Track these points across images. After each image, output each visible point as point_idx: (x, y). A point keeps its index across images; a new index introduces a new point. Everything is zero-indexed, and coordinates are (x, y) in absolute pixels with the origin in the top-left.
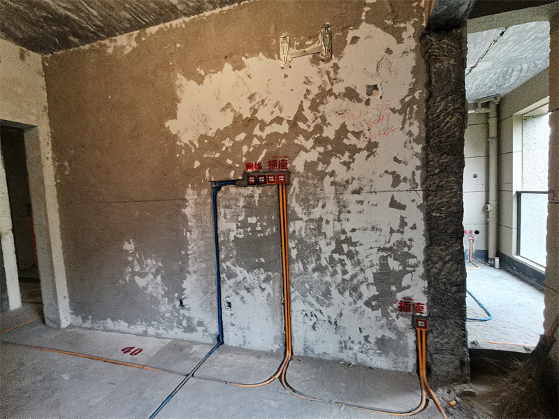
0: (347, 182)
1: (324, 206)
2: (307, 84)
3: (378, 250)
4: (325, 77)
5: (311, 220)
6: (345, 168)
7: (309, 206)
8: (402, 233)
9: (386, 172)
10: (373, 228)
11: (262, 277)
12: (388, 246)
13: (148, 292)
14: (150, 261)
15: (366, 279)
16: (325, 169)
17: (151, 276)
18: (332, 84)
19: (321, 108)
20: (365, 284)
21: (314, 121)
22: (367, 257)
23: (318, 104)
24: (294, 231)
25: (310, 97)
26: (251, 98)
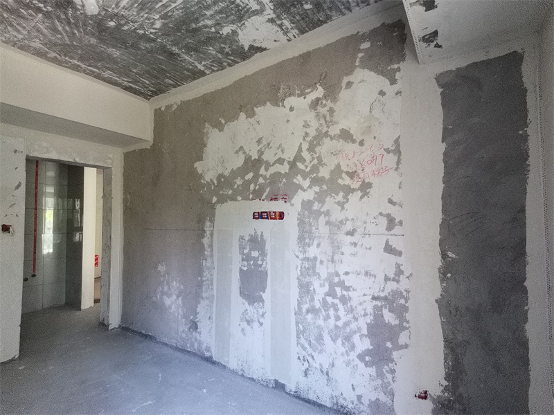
0: (341, 222)
1: (318, 245)
2: (306, 127)
3: (372, 299)
4: (322, 121)
5: (307, 259)
6: (340, 208)
7: (305, 244)
8: (398, 282)
9: (381, 214)
10: (367, 274)
11: (261, 311)
12: (382, 295)
13: (172, 311)
14: (175, 283)
15: (359, 329)
16: (320, 208)
17: (174, 297)
18: (328, 127)
19: (318, 149)
20: (358, 335)
21: (311, 162)
22: (361, 304)
23: (315, 146)
25: (308, 139)
26: (259, 141)
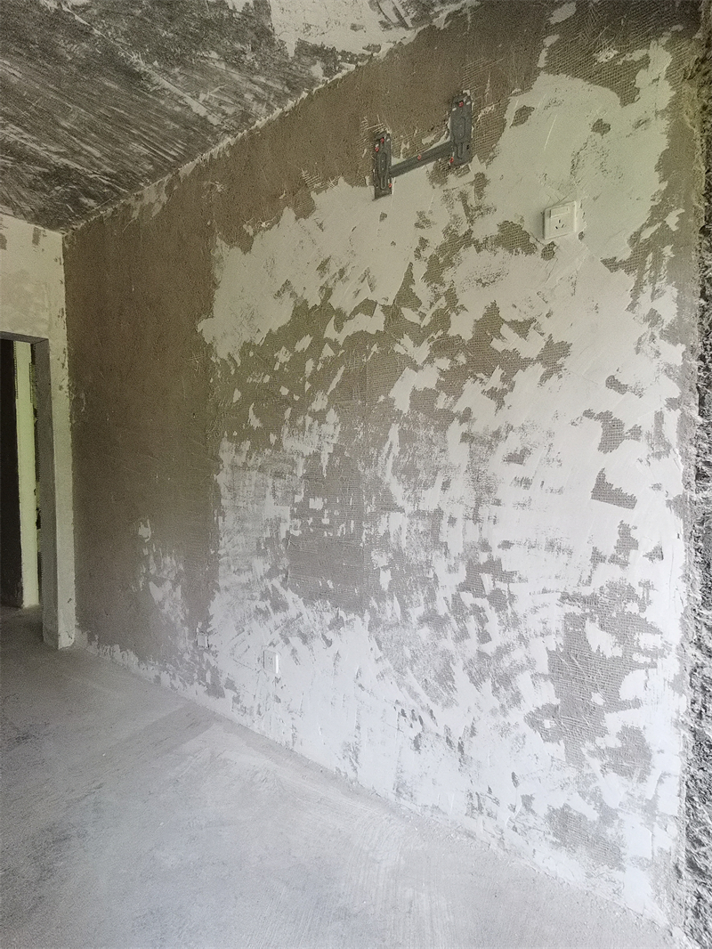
0: (497, 434)
1: (446, 486)
2: (422, 227)
3: (563, 598)
4: (459, 208)
5: (419, 514)
6: (493, 404)
7: (417, 484)
8: (624, 564)
9: (588, 414)
10: (551, 545)
11: (329, 617)
12: (586, 591)
13: (164, 611)
14: (168, 559)
15: (531, 663)
16: (451, 407)
17: (168, 585)
18: (472, 221)
19: (447, 275)
20: (527, 674)
21: (432, 304)
22: (535, 610)
23: (441, 268)
24: (387, 534)
25: (427, 253)
26: (323, 267)
